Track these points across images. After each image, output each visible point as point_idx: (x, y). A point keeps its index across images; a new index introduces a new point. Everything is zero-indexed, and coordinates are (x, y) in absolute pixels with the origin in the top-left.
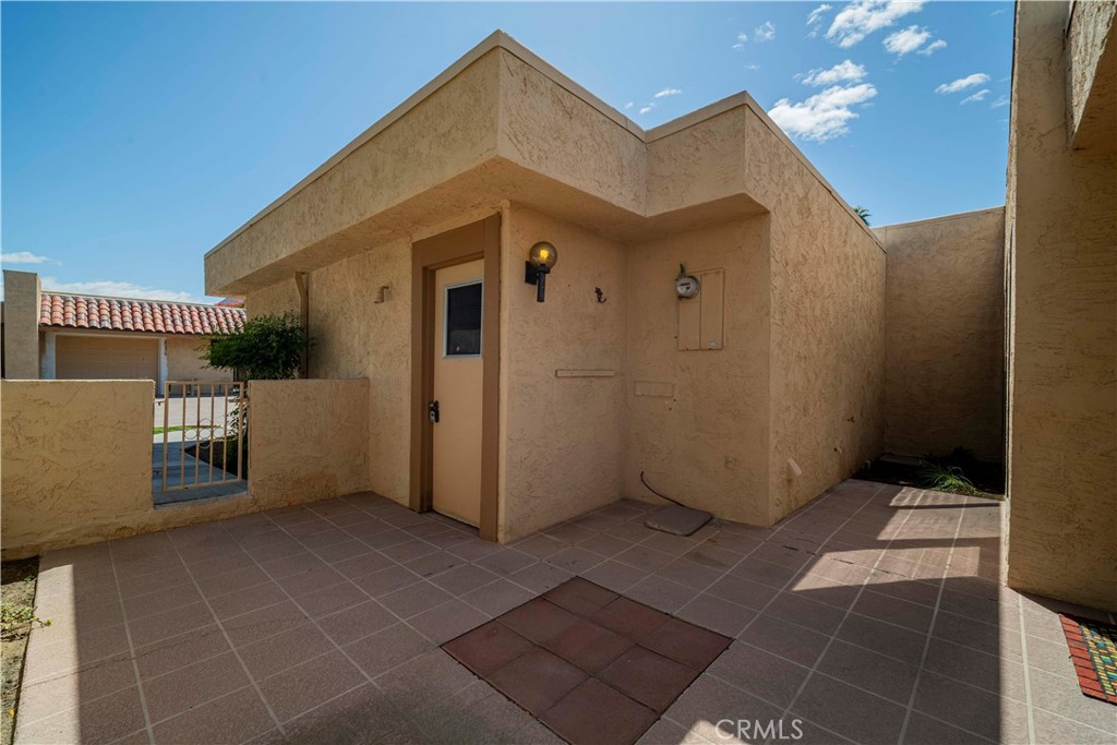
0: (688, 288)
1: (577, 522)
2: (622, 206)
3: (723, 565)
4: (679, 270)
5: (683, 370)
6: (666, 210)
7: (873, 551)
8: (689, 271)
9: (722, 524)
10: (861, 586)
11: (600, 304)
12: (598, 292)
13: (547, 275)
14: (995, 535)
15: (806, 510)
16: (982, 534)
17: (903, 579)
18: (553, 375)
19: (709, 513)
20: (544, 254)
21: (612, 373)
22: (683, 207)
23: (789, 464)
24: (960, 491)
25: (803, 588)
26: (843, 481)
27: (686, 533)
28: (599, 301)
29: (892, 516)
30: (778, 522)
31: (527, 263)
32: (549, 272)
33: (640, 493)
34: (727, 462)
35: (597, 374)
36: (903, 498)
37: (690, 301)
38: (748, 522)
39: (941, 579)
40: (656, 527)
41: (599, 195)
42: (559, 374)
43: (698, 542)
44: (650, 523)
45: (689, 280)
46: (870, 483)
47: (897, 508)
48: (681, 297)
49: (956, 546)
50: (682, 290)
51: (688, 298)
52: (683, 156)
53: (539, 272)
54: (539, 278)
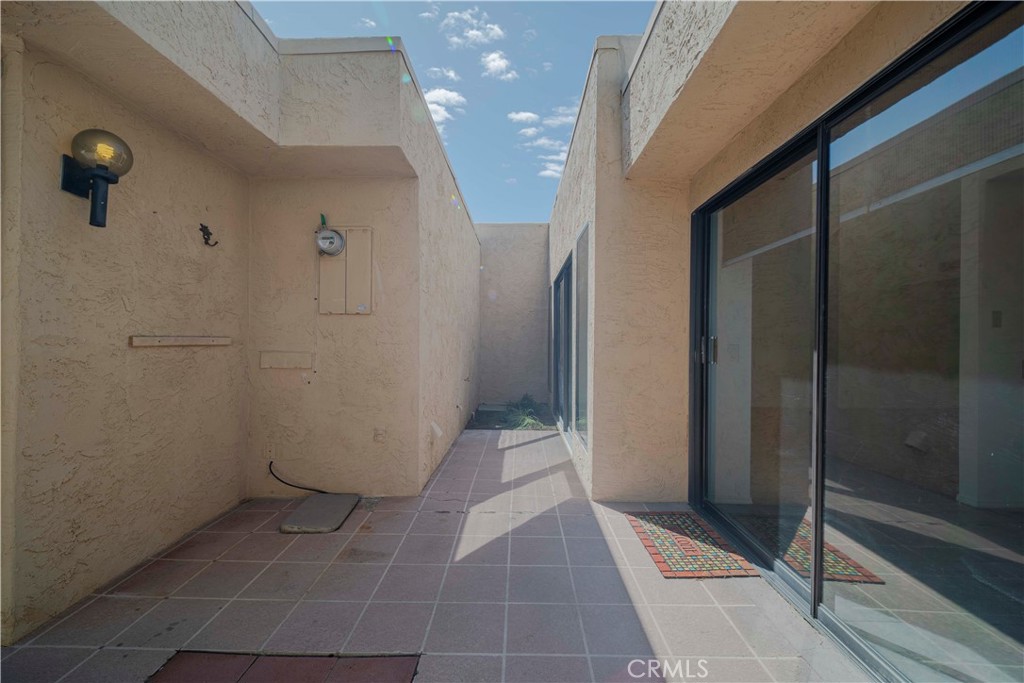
0: (331, 243)
1: (169, 555)
2: (245, 117)
3: (383, 555)
4: (320, 221)
5: (325, 337)
6: (307, 143)
7: (503, 494)
8: (332, 223)
9: (373, 503)
10: (507, 534)
11: (207, 247)
12: (204, 229)
13: (111, 186)
14: (568, 459)
15: (444, 467)
16: (560, 460)
17: (533, 516)
18: (123, 344)
19: (356, 494)
20: (105, 151)
21: (227, 341)
22: (327, 144)
23: (431, 427)
24: (534, 427)
25: (463, 556)
26: (462, 433)
27: (334, 527)
28: (207, 243)
29: (502, 457)
30: (425, 487)
31: (66, 158)
32: (115, 182)
33: (269, 488)
34: (376, 435)
35: (204, 341)
36: (504, 441)
37: (333, 258)
38: (397, 494)
39: (555, 507)
40: (296, 529)
41: (211, 89)
42: (136, 342)
43: (350, 534)
44: (287, 527)
45: (333, 234)
46: (479, 431)
47: (504, 450)
48: (322, 252)
49: (552, 473)
50: (324, 245)
51: (330, 254)
52: (328, 85)
53: (94, 177)
54: (94, 187)
